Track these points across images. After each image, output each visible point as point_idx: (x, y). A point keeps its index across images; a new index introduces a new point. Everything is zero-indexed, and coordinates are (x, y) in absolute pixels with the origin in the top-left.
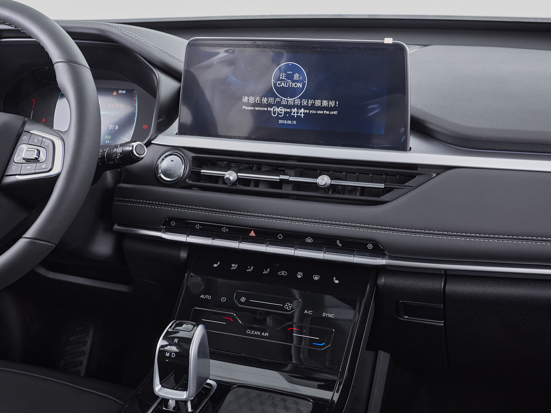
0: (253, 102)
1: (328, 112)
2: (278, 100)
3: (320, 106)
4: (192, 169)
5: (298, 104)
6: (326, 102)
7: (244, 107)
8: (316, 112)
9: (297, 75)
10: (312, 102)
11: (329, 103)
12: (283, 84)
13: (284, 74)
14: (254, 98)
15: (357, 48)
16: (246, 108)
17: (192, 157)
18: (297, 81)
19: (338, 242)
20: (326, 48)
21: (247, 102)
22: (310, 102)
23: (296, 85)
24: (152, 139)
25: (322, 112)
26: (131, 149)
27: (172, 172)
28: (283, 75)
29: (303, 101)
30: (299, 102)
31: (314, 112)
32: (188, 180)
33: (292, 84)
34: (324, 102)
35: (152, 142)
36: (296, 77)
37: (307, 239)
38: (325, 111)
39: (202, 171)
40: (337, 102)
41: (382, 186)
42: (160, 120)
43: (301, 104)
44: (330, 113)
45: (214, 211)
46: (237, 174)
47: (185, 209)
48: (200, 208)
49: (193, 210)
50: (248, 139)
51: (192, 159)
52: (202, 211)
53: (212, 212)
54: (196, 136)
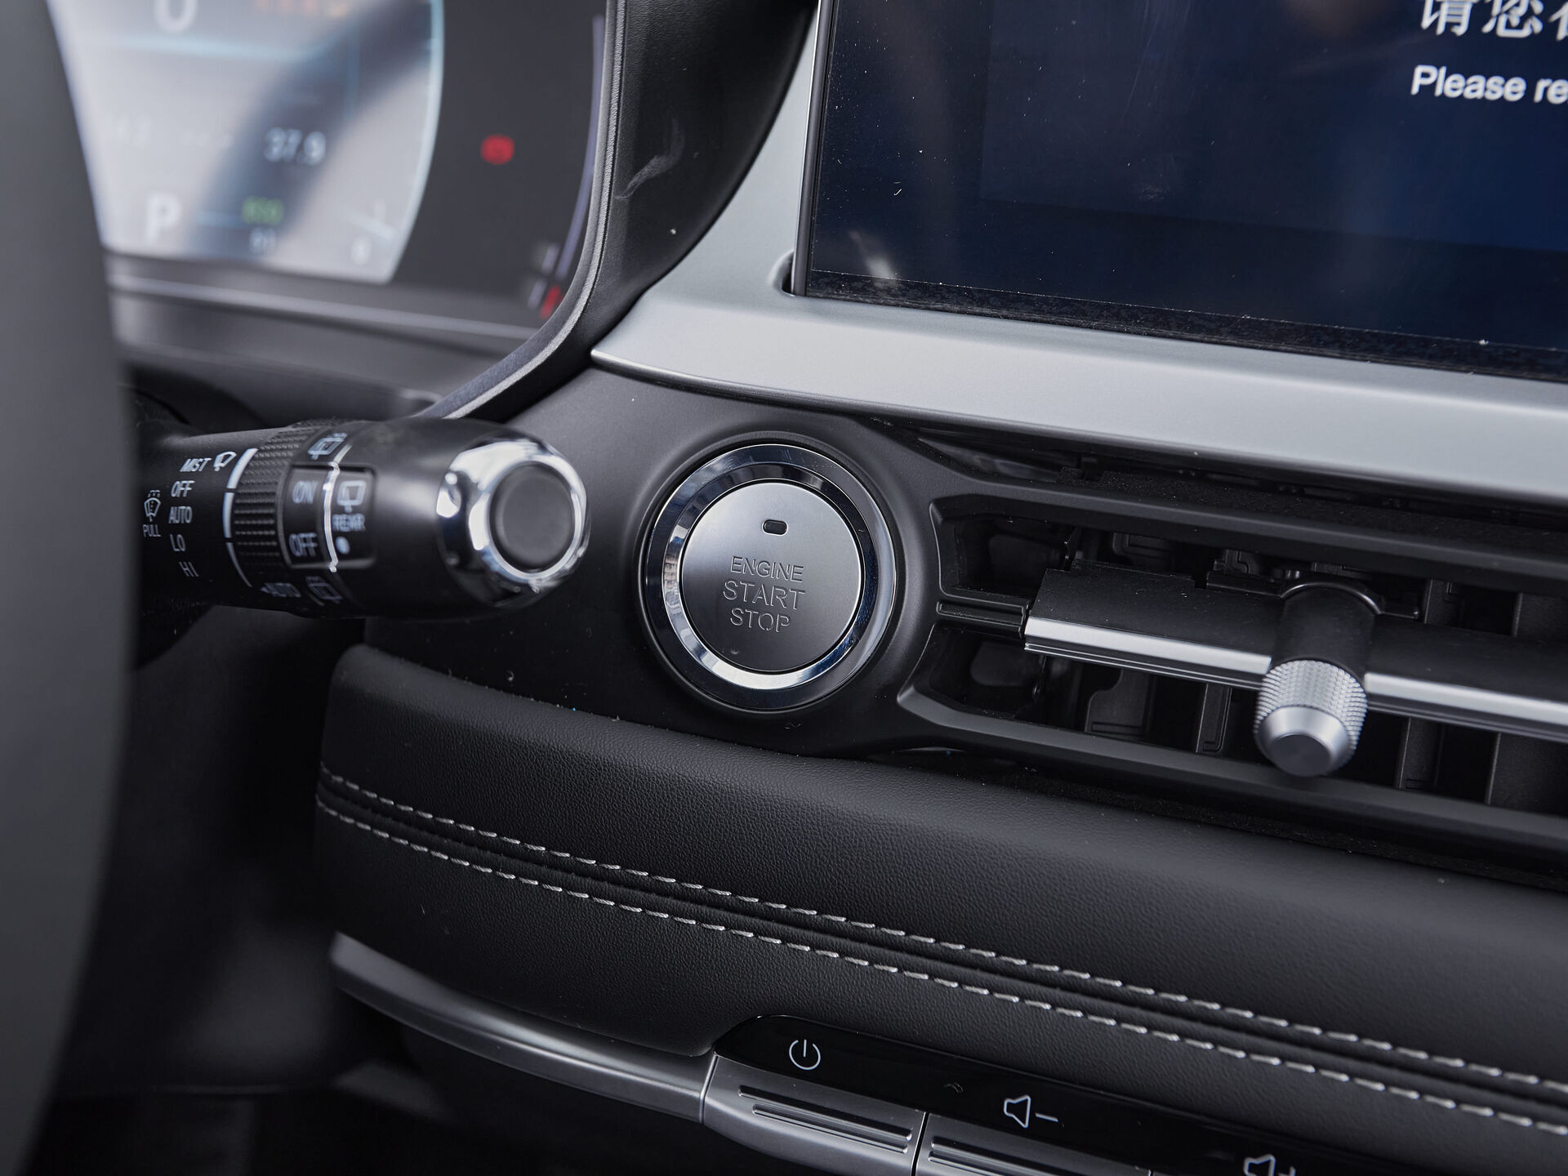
0: (1525, 33)
4: (946, 603)
7: (1425, 75)
16: (1451, 85)
17: (939, 502)
21: (1460, 31)
24: (591, 333)
26: (446, 507)
27: (776, 621)
32: (911, 690)
35: (595, 353)
39: (1036, 627)
42: (654, 166)
45: (1172, 1010)
46: (1359, 677)
47: (904, 956)
48: (1048, 968)
49: (986, 976)
50: (1431, 357)
51: (940, 519)
52: (1058, 993)
53: (1158, 1017)
54: (960, 312)
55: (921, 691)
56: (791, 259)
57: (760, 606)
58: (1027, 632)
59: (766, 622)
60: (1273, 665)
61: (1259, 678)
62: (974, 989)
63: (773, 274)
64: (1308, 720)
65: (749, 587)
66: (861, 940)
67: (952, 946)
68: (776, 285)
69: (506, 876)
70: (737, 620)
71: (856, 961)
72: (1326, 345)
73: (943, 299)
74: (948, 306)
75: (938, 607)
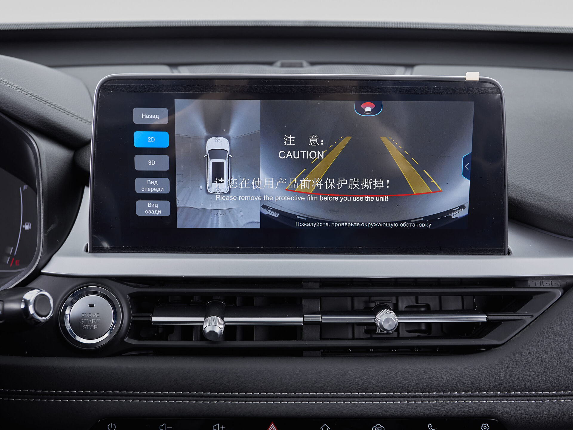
0: (235, 187)
1: (372, 199)
2: (281, 181)
3: (358, 188)
4: (133, 317)
5: (318, 186)
6: (367, 181)
8: (352, 199)
9: (314, 137)
10: (343, 182)
11: (374, 183)
12: (289, 154)
13: (291, 136)
14: (236, 180)
15: (420, 89)
16: (223, 198)
17: (129, 295)
18: (316, 149)
19: (430, 426)
20: (364, 90)
22: (340, 183)
23: (313, 155)
24: (41, 266)
25: (361, 199)
26: (23, 306)
27: (94, 327)
28: (289, 139)
29: (326, 182)
30: (320, 183)
31: (348, 199)
32: (127, 338)
33: (306, 154)
34: (364, 182)
35: (42, 271)
36: (313, 140)
37: (375, 428)
38: (367, 197)
39: (154, 319)
40: (388, 181)
41: (482, 318)
43: (324, 186)
44: (375, 199)
45: (194, 396)
46: (223, 319)
47: (133, 397)
48: (166, 393)
49: (152, 398)
50: (228, 251)
51: (130, 298)
52: (168, 398)
53: (190, 398)
54: (129, 253)
55: (130, 338)
56: (87, 244)
57: (90, 324)
58: (152, 320)
59: (92, 327)
60: (205, 319)
61: (202, 322)
62: (150, 401)
63: (83, 248)
64: (213, 328)
65: (87, 320)
66: (123, 396)
67: (144, 392)
68: (85, 251)
69: (31, 400)
70: (85, 328)
71: (122, 401)
72: (208, 251)
73: (125, 250)
74: (126, 251)
75: (132, 318)
